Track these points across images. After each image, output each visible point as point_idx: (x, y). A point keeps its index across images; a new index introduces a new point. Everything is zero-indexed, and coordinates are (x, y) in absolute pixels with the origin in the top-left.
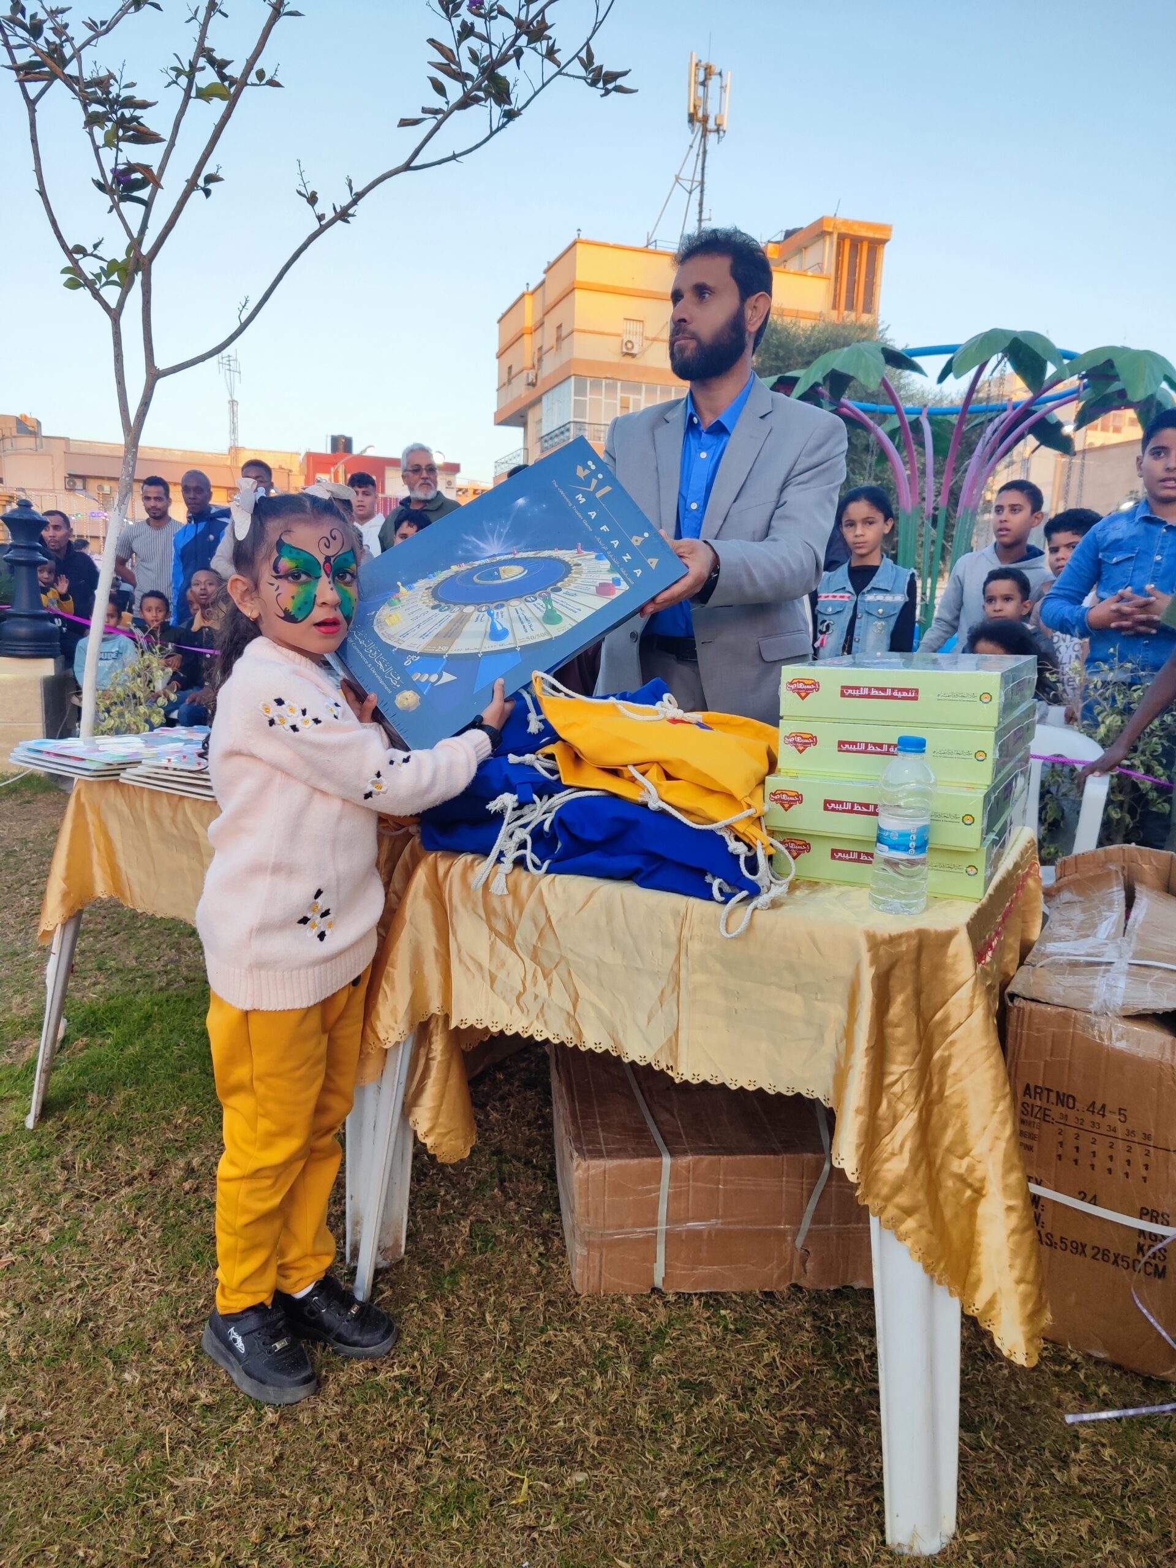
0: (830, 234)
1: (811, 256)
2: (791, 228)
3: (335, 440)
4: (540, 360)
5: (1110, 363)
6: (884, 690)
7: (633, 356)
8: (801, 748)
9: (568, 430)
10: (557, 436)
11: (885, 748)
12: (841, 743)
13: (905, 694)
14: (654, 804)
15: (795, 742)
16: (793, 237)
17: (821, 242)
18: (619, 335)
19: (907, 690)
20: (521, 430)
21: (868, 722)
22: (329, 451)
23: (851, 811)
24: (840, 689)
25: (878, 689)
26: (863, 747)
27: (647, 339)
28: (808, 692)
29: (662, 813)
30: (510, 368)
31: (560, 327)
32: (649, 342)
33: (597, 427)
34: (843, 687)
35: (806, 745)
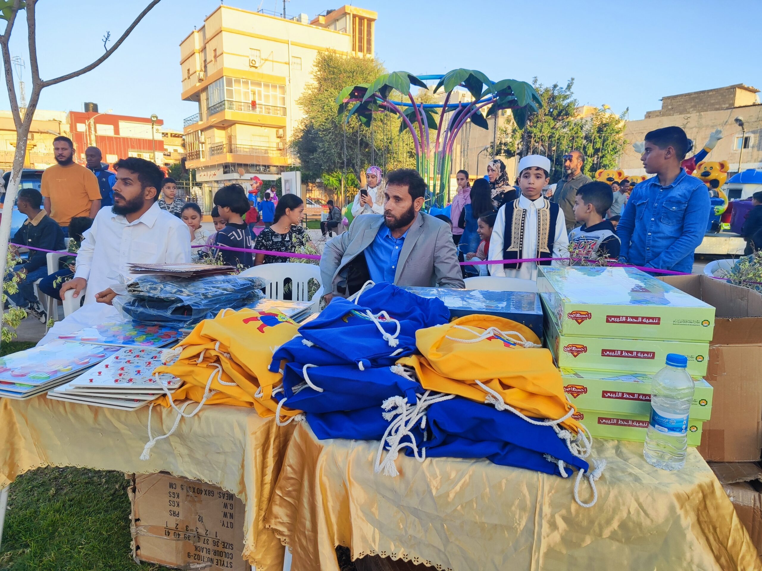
0: (349, 14)
1: (340, 24)
2: (329, 9)
3: (87, 105)
4: (205, 67)
5: (509, 88)
6: (637, 318)
7: (256, 67)
8: (575, 354)
9: (224, 104)
10: (218, 107)
11: (635, 354)
12: (604, 351)
13: (651, 321)
14: (501, 406)
15: (571, 350)
16: (331, 14)
17: (345, 18)
18: (248, 57)
19: (653, 318)
20: (197, 103)
21: (623, 338)
22: (83, 111)
23: (622, 398)
24: (606, 317)
25: (632, 318)
26: (619, 353)
27: (262, 59)
28: (583, 319)
29: (506, 411)
30: (189, 70)
31: (215, 50)
32: (263, 61)
33: (239, 103)
34: (608, 316)
35: (579, 352)
